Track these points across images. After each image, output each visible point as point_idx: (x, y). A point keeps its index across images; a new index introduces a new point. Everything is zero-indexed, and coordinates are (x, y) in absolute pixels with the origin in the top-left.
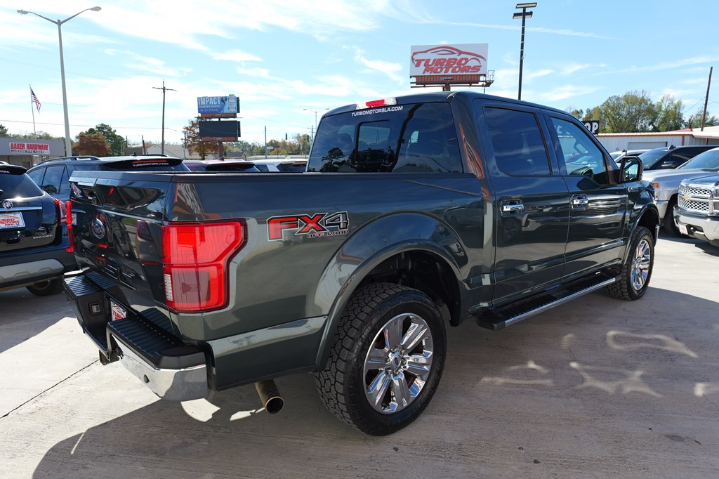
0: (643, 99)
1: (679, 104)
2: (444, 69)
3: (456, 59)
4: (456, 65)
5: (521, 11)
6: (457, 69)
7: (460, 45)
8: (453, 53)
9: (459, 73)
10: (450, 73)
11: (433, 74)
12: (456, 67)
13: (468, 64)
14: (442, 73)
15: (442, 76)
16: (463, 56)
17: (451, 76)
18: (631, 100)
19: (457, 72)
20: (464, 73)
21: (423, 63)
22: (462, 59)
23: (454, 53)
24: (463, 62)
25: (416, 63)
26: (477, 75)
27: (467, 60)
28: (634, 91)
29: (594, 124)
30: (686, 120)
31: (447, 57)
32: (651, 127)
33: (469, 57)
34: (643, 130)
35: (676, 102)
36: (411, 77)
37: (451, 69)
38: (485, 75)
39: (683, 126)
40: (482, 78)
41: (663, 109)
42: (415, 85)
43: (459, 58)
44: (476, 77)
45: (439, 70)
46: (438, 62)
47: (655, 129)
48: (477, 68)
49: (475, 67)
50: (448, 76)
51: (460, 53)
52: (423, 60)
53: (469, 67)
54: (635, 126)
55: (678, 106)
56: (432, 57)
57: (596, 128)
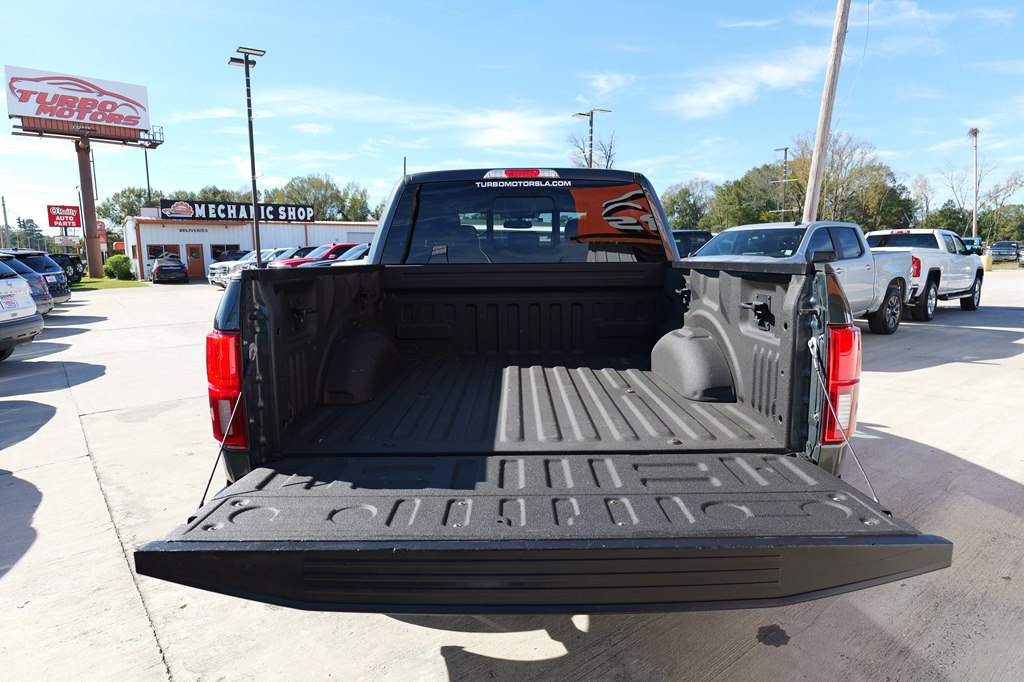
0: (328, 184)
1: (365, 191)
2: (76, 114)
3: (95, 101)
4: (96, 110)
5: (242, 56)
6: (100, 117)
7: (98, 81)
8: (89, 91)
9: (104, 123)
10: (87, 120)
11: (55, 117)
12: (96, 114)
13: (117, 111)
14: (74, 119)
15: (74, 123)
16: (106, 98)
17: (90, 125)
18: (315, 183)
19: (99, 121)
20: (113, 124)
21: (33, 98)
22: (106, 103)
23: (93, 92)
24: (109, 107)
25: (19, 95)
26: (135, 130)
27: (115, 106)
28: (316, 174)
29: (309, 209)
30: (373, 210)
31: (80, 95)
32: (340, 216)
33: (119, 102)
34: (331, 219)
35: (361, 190)
36: (10, 117)
37: (88, 115)
38: (146, 131)
39: (369, 217)
40: (143, 135)
41: (350, 196)
42: (21, 131)
43: (101, 100)
44: (133, 132)
45: (67, 113)
46: (63, 100)
47: (345, 218)
48: (134, 120)
49: (129, 118)
50: (84, 124)
51: (102, 93)
52: (35, 93)
53: (121, 117)
54: (324, 214)
55: (363, 194)
56: (52, 91)
57: (311, 215)
